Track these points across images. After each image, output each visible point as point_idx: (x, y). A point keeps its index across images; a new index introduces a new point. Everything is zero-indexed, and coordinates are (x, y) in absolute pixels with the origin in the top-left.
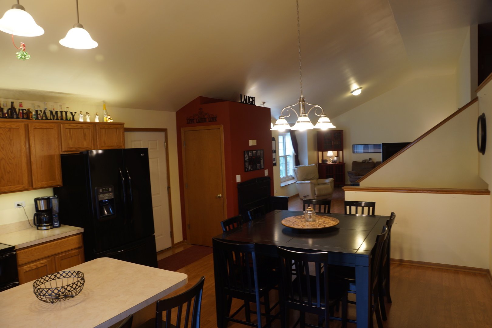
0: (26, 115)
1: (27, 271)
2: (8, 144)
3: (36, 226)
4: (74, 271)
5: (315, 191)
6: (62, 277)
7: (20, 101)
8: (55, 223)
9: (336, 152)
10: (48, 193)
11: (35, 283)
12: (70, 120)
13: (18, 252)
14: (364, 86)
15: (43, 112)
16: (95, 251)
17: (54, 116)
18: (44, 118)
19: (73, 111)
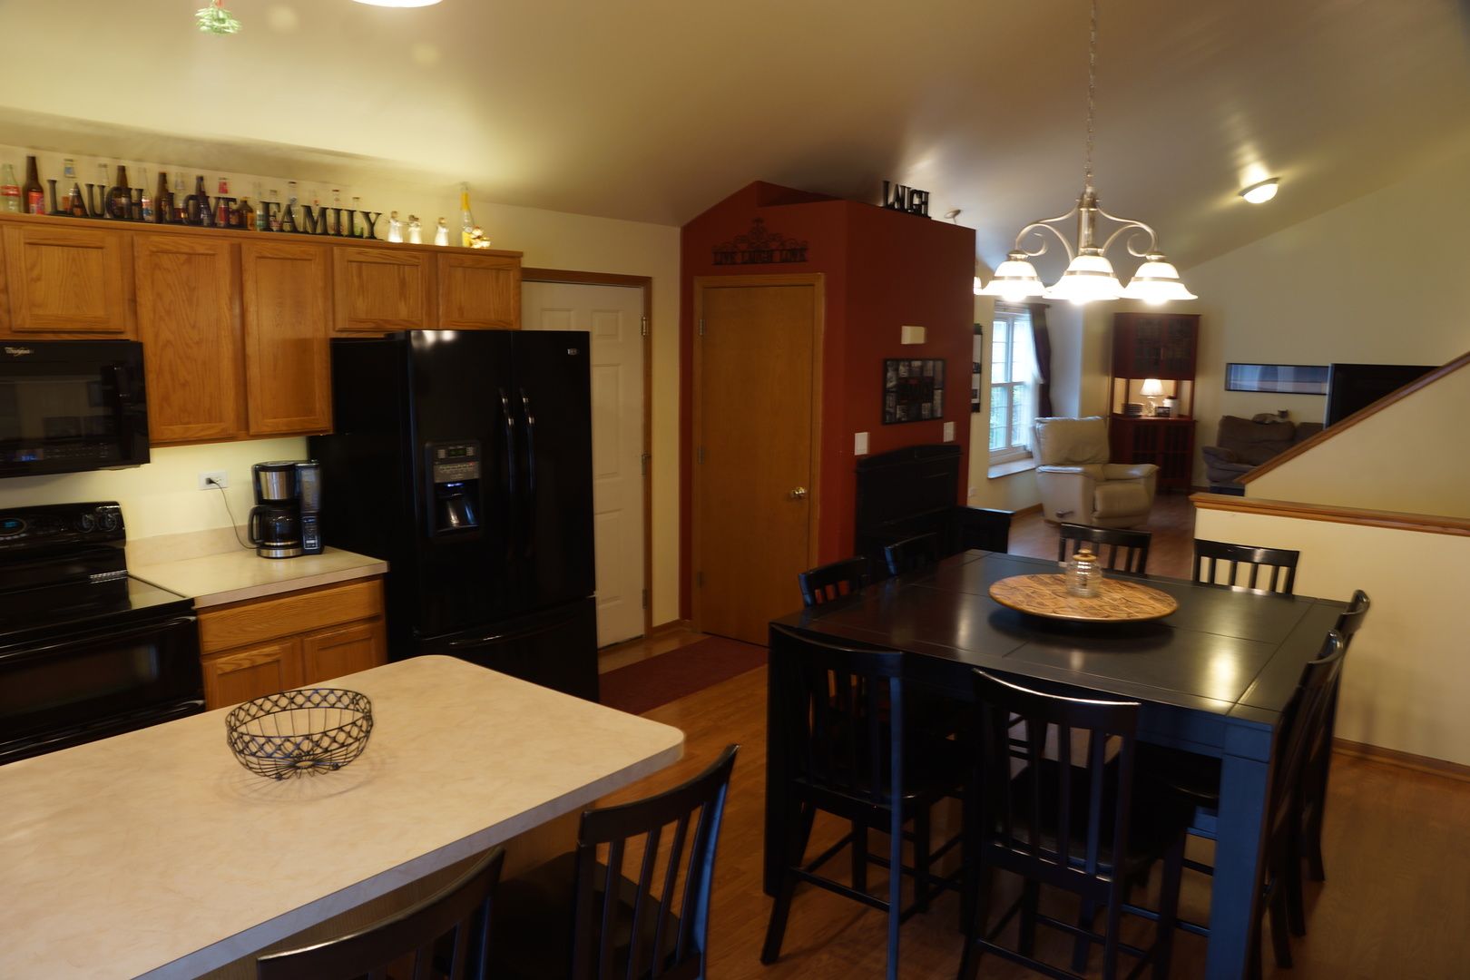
0: (238, 216)
1: (225, 674)
2: (183, 301)
3: (255, 546)
4: (346, 692)
5: (1094, 499)
6: (309, 704)
7: (223, 174)
8: (308, 542)
9: (1171, 384)
10: (291, 451)
11: (232, 714)
12: (361, 236)
13: (203, 617)
14: (1287, 175)
15: (283, 208)
16: (416, 632)
17: (315, 224)
18: (287, 227)
19: (372, 209)
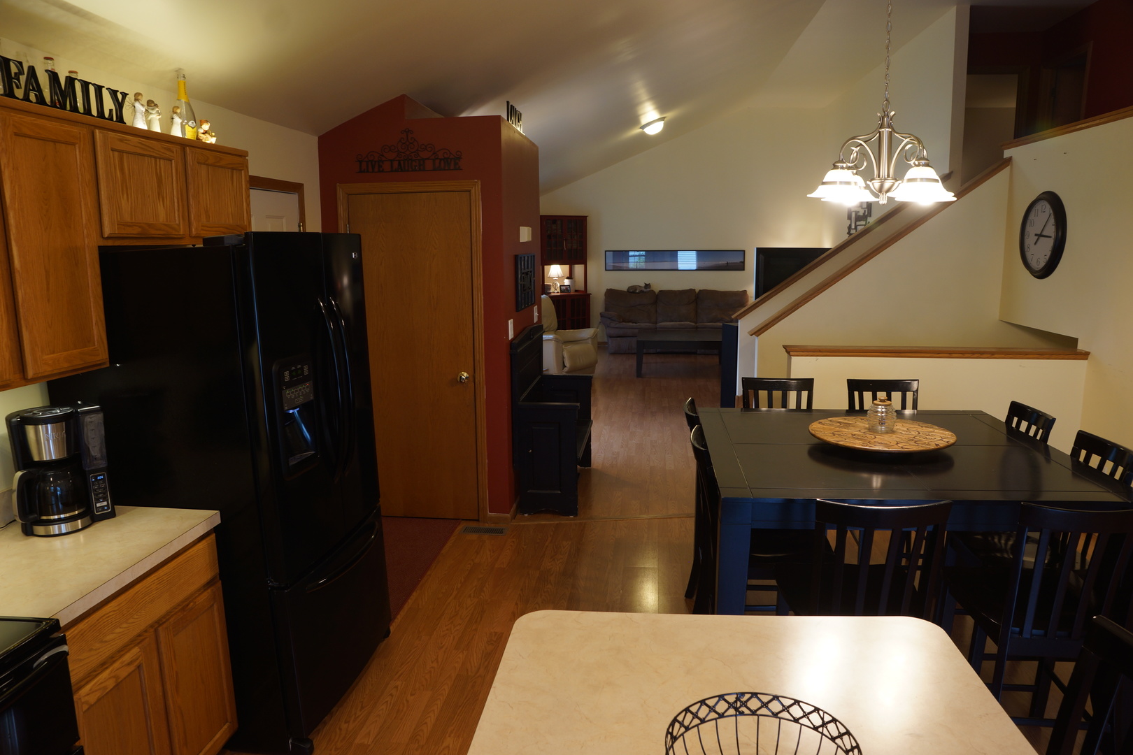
1: (91, 706)
5: (563, 358)
8: (98, 505)
9: (567, 267)
14: (670, 115)
17: (64, 96)
18: (32, 96)
